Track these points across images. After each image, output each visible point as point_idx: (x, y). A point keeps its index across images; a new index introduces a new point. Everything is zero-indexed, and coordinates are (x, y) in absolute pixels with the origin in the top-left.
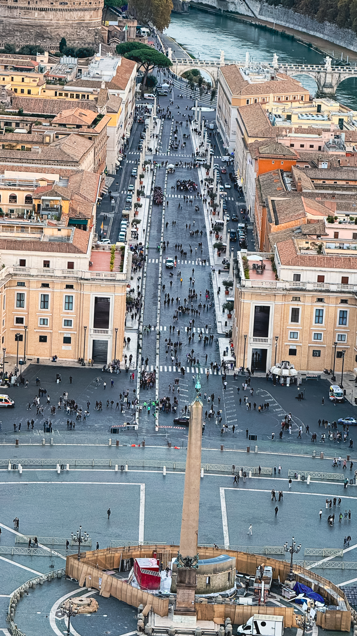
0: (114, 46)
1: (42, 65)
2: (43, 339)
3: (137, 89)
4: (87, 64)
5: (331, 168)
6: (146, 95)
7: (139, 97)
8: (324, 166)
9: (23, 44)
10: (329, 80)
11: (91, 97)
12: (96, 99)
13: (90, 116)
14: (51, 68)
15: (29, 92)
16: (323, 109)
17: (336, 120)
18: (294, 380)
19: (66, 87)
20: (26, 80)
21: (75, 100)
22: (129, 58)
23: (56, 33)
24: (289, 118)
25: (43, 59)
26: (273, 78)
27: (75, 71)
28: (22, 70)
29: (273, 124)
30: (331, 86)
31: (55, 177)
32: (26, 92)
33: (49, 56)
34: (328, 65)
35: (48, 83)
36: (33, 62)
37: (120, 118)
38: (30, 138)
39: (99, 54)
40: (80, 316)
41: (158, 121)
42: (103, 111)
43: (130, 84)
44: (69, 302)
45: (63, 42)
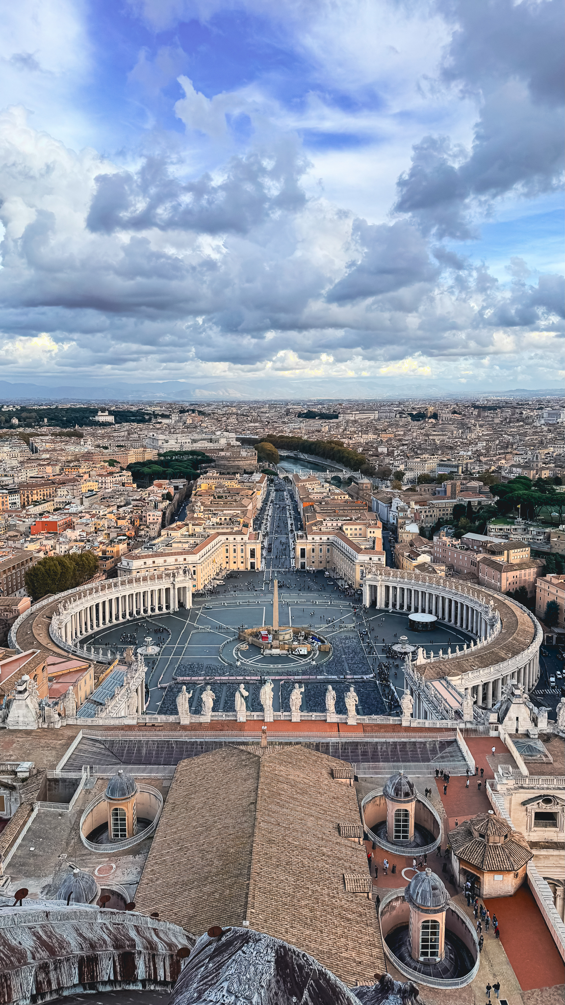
0: (261, 470)
2: (235, 563)
3: (268, 483)
4: (251, 476)
5: (326, 504)
6: (271, 485)
8: (323, 503)
9: (233, 471)
12: (253, 487)
13: (251, 492)
14: (241, 478)
16: (324, 485)
17: (328, 489)
18: (314, 571)
19: (245, 484)
20: (232, 482)
21: (247, 487)
22: (265, 474)
23: (242, 467)
24: (313, 489)
25: (238, 476)
26: (309, 477)
27: (248, 478)
28: (231, 479)
29: (308, 491)
30: (329, 479)
31: (239, 512)
32: (232, 486)
33: (240, 474)
34: (328, 472)
35: (239, 483)
36: (235, 477)
37: (261, 492)
38: (232, 500)
39: (255, 473)
40: (246, 555)
41: (275, 493)
42: (255, 490)
43: (265, 482)
44: (242, 550)
45: (244, 470)
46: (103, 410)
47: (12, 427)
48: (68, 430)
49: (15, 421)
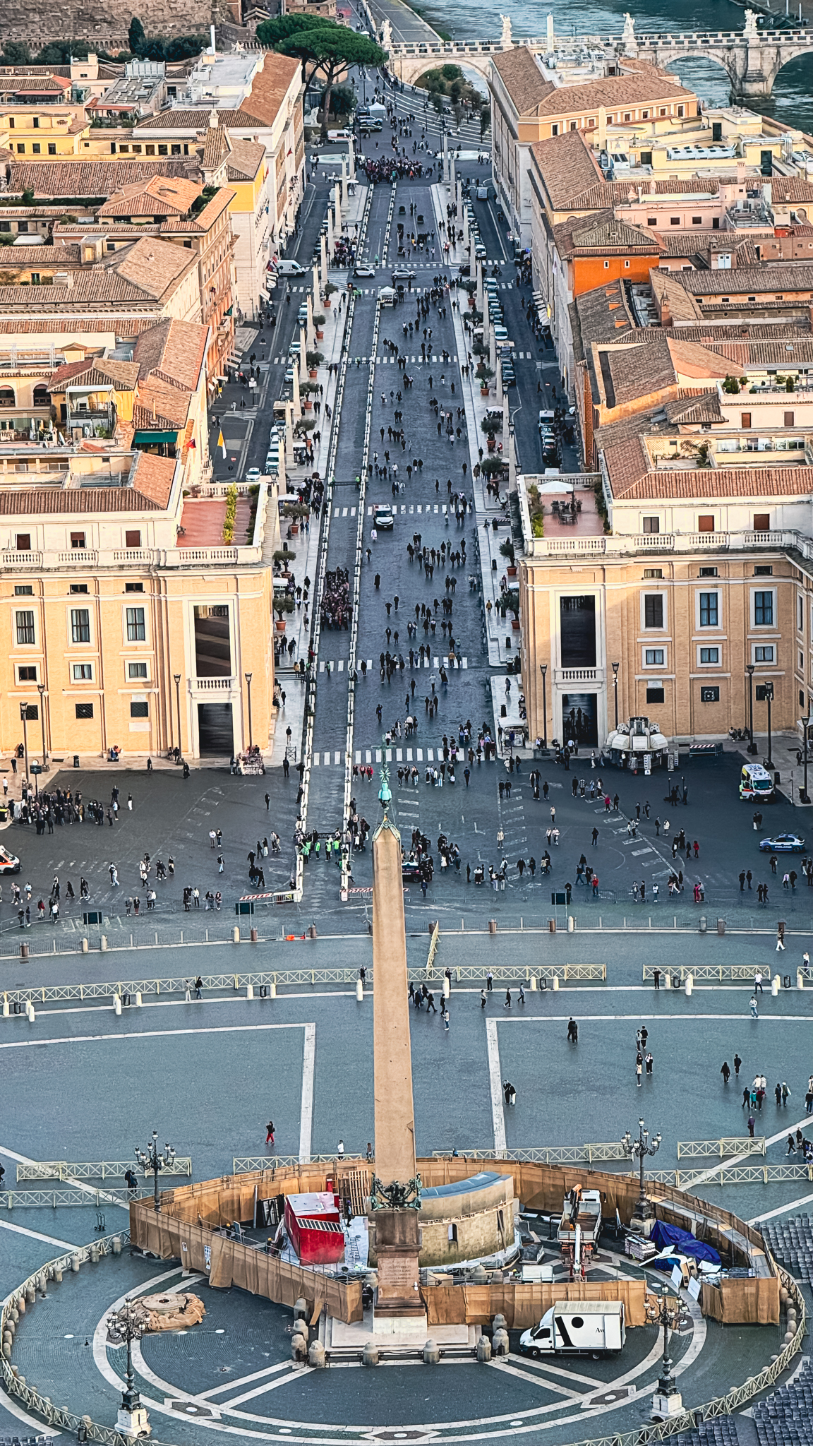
0: (253, 26)
1: (81, 84)
2: (84, 711)
3: (312, 120)
4: (184, 74)
5: (740, 264)
6: (332, 134)
7: (315, 140)
8: (722, 263)
9: (47, 39)
10: (754, 64)
11: (192, 148)
12: (201, 152)
13: (184, 192)
14: (106, 89)
15: (52, 150)
16: (726, 130)
17: (753, 158)
18: (660, 759)
19: (137, 132)
20: (43, 122)
21: (156, 158)
22: (286, 52)
23: (122, 9)
24: (647, 158)
25: (85, 72)
26: (612, 71)
27: (161, 90)
28: (34, 100)
29: (609, 176)
30: (761, 78)
31: (107, 340)
32: (44, 149)
33: (99, 62)
34: (750, 31)
35: (97, 124)
36: (61, 80)
37: (265, 189)
38: (50, 253)
39: (211, 50)
40: (162, 654)
41: (362, 191)
42: (216, 177)
43: (284, 112)
44: (136, 623)
45: (135, 29)
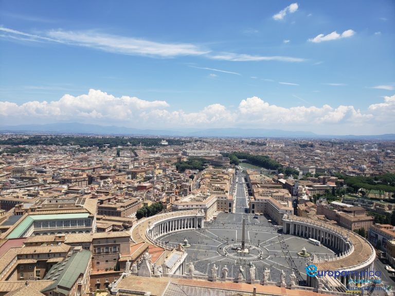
0: (231, 167)
2: (222, 208)
40: (227, 205)
44: (225, 203)
46: (164, 140)
47: (128, 146)
48: (150, 147)
49: (129, 143)
